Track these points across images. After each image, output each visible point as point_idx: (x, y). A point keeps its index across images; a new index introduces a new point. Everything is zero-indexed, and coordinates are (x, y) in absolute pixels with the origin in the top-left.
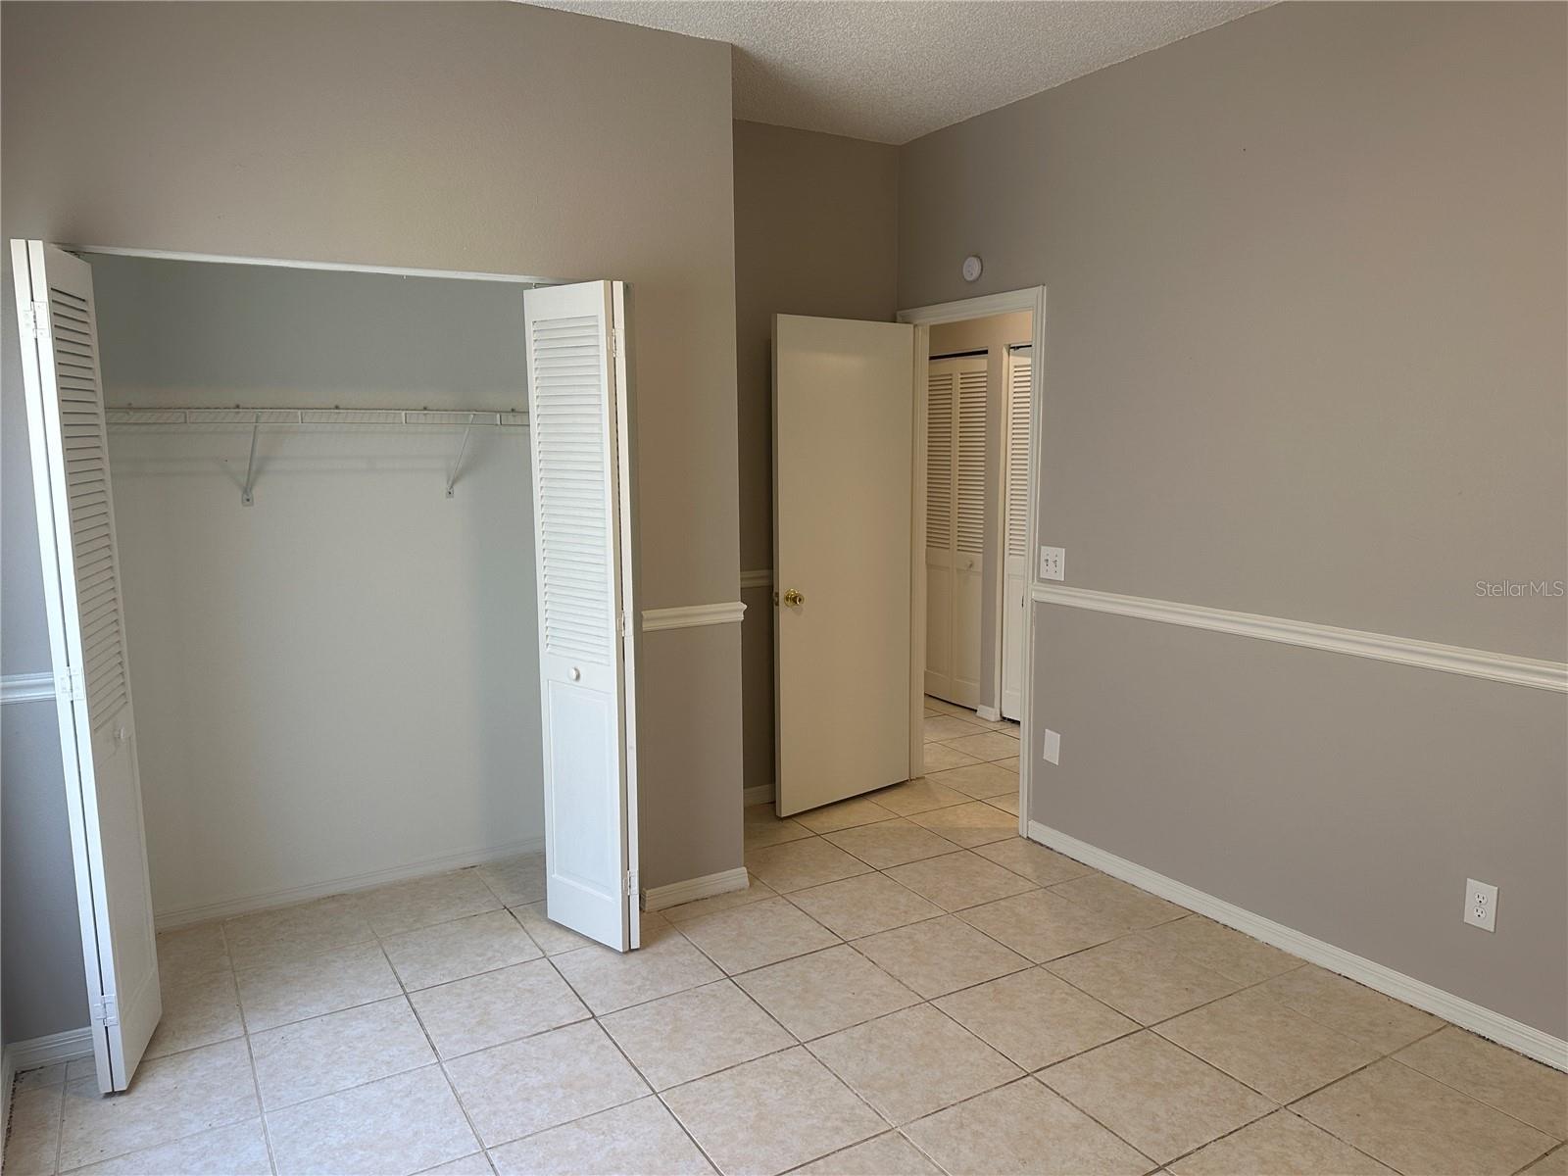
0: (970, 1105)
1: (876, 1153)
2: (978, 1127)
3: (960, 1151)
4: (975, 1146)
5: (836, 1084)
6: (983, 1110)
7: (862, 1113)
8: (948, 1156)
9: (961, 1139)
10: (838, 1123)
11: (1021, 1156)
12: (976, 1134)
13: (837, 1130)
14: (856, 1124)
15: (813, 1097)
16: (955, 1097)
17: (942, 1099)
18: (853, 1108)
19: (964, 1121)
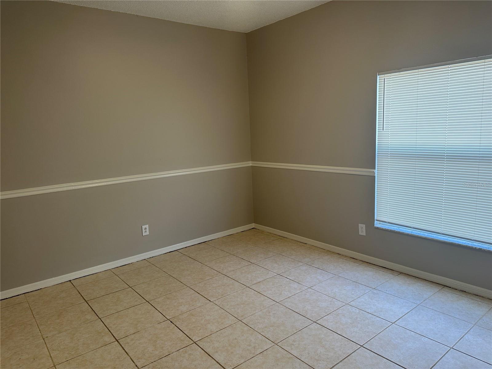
0: (252, 356)
1: (280, 336)
2: (249, 348)
3: (255, 339)
4: (250, 342)
5: (301, 358)
6: (247, 354)
7: (288, 348)
8: (258, 338)
9: (254, 343)
10: (294, 343)
11: (236, 340)
12: (250, 345)
13: (294, 341)
14: (289, 344)
15: (307, 351)
16: (257, 358)
17: (261, 356)
18: (292, 349)
19: (254, 349)
